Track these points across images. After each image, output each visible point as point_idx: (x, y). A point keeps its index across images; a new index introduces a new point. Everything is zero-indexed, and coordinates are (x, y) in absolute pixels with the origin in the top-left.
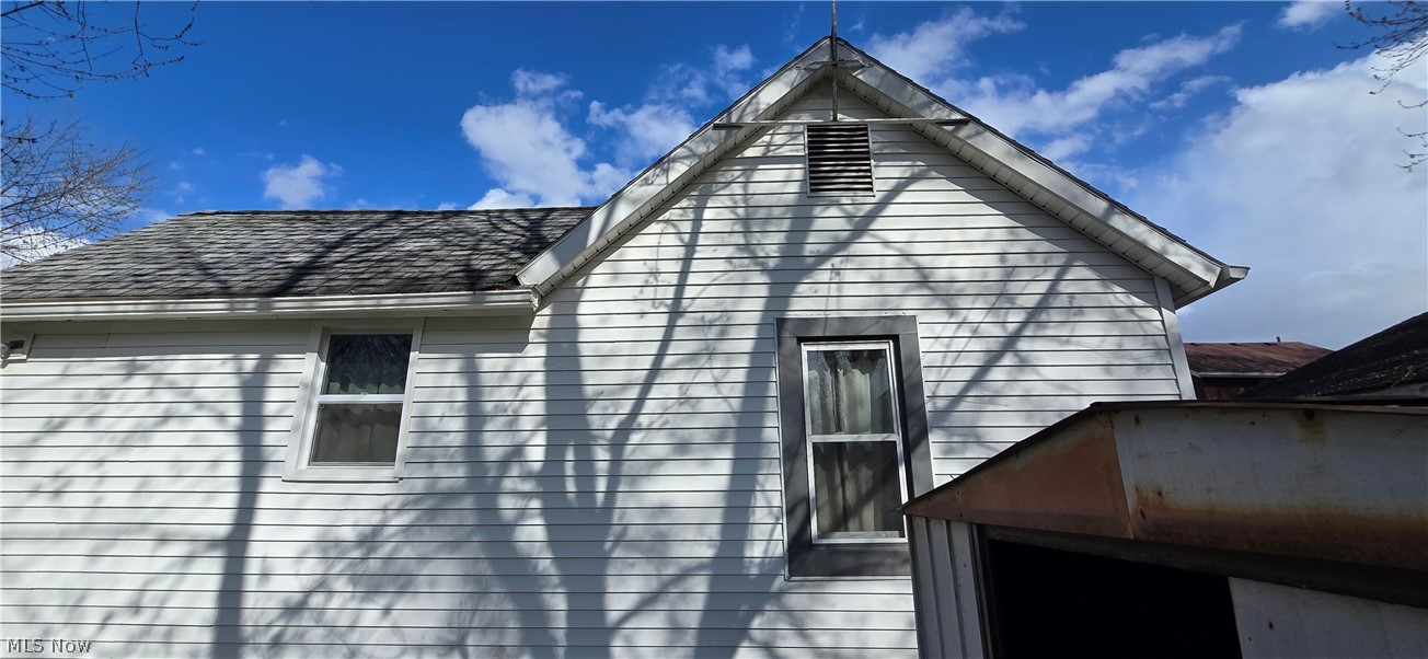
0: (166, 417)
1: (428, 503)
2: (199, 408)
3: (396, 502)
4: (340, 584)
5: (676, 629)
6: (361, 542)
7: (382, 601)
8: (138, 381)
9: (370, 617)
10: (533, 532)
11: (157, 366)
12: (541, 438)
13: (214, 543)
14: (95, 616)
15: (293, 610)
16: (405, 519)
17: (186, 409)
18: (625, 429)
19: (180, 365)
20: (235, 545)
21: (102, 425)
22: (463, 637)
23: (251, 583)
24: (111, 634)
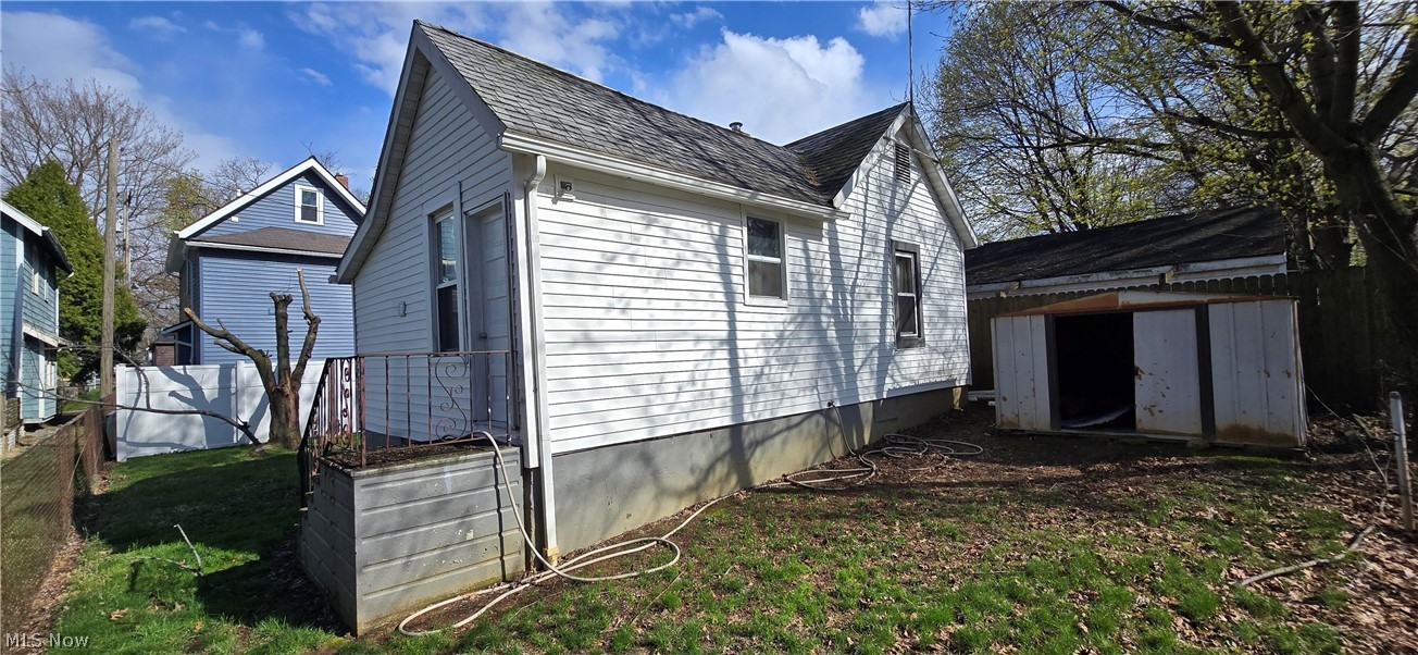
0: (679, 260)
1: (799, 320)
2: (696, 255)
3: (788, 318)
4: (773, 362)
5: (872, 372)
6: (777, 340)
7: (789, 369)
8: (654, 231)
9: (786, 377)
10: (832, 334)
11: (663, 221)
12: (831, 288)
13: (722, 341)
14: (672, 388)
15: (758, 376)
16: (791, 327)
17: (689, 255)
18: (854, 285)
19: (679, 222)
20: (731, 341)
21: (641, 261)
22: (817, 382)
23: (741, 363)
24: (684, 397)
